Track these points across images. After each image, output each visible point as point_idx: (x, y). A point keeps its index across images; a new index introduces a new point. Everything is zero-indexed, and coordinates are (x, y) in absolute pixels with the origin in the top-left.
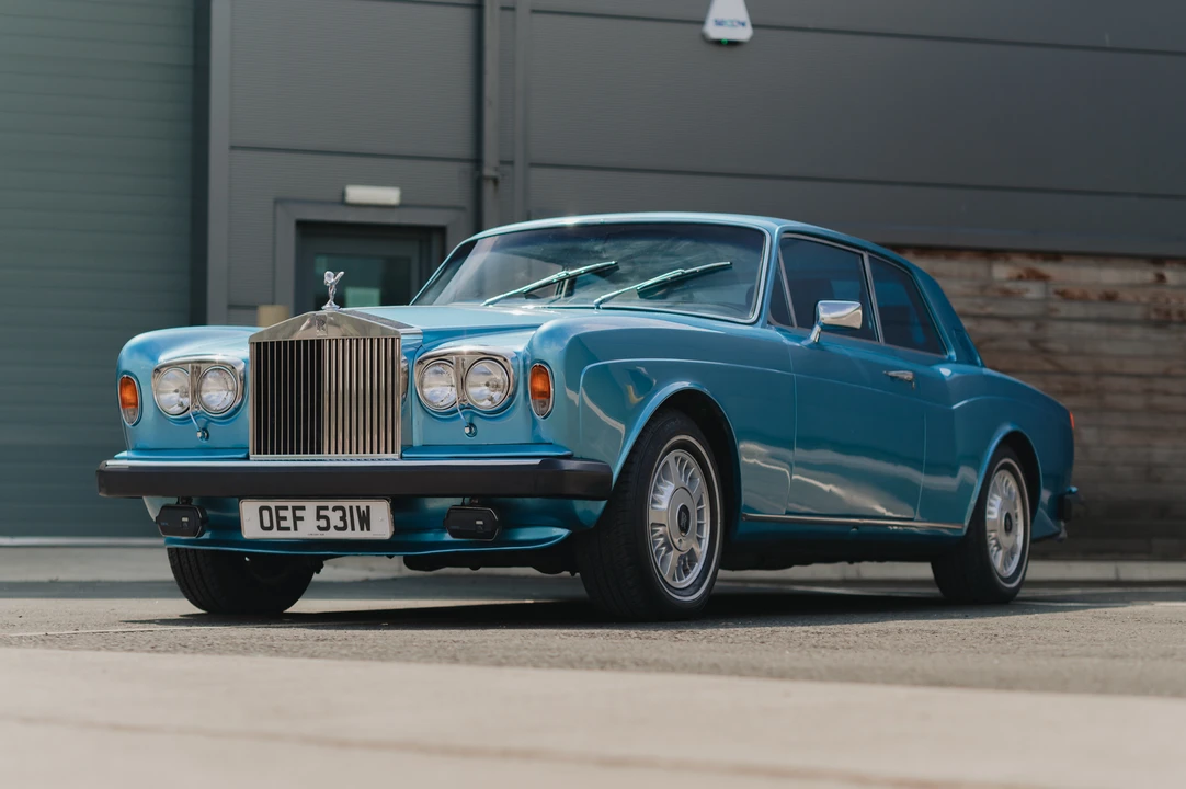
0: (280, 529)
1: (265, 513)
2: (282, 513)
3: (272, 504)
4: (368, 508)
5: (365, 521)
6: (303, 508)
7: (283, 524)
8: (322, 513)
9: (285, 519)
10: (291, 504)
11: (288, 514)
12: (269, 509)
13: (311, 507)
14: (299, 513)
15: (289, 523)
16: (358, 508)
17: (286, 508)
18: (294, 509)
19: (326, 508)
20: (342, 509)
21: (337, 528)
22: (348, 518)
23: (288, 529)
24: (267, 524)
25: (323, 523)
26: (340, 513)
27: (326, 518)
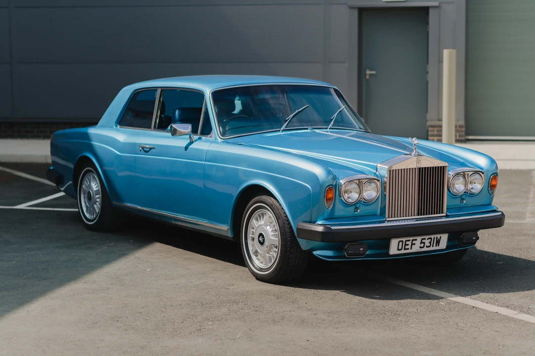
0: (405, 249)
1: (401, 243)
2: (407, 243)
3: (404, 240)
4: (441, 237)
5: (438, 242)
6: (416, 240)
7: (407, 247)
8: (423, 241)
9: (408, 245)
10: (411, 239)
11: (409, 243)
12: (402, 241)
13: (419, 239)
14: (414, 242)
15: (409, 247)
16: (437, 237)
17: (409, 240)
18: (413, 240)
19: (425, 239)
20: (431, 238)
21: (427, 247)
22: (432, 243)
23: (408, 249)
24: (400, 248)
25: (422, 245)
26: (429, 240)
27: (424, 243)
